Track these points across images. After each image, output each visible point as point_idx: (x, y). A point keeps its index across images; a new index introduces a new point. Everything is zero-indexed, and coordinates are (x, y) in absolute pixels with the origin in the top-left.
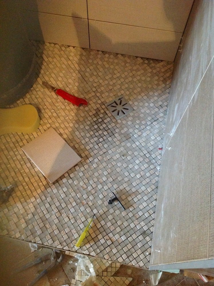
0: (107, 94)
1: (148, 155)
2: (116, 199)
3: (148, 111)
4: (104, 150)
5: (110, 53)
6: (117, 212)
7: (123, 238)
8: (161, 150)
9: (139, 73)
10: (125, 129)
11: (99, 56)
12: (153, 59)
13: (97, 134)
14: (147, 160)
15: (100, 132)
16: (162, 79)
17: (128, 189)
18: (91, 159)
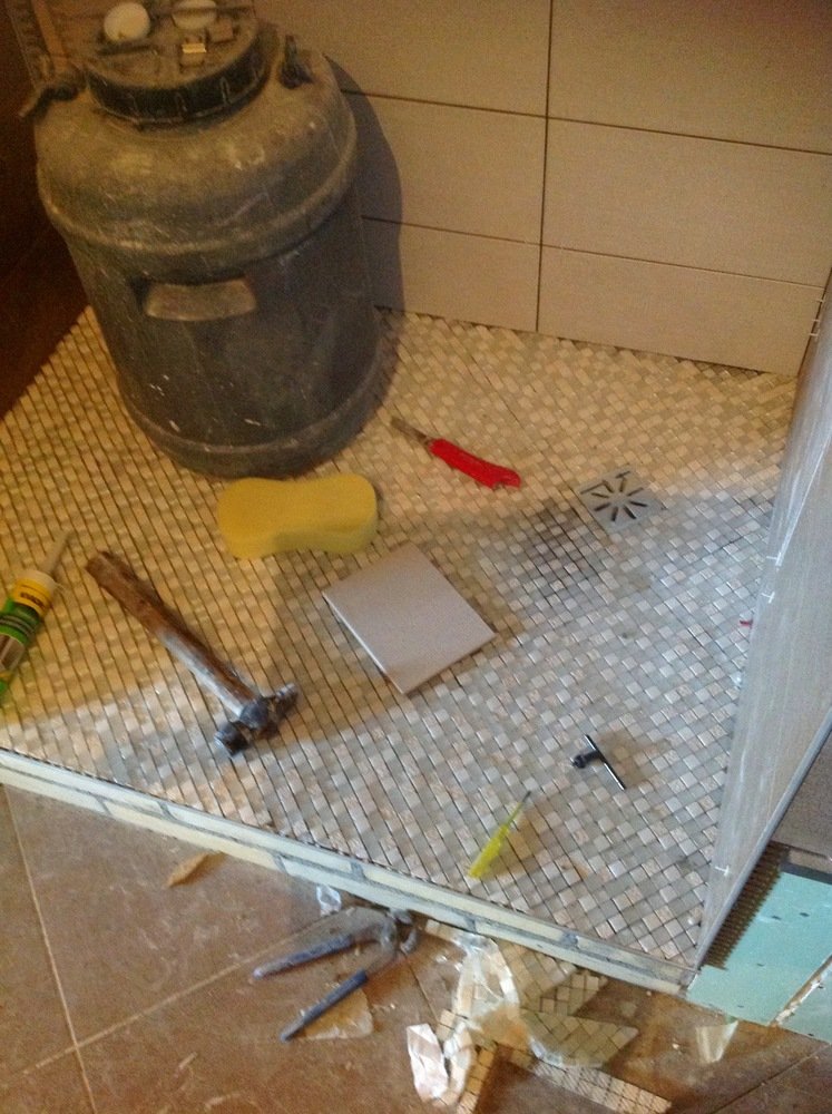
0: (581, 460)
1: (704, 640)
2: (596, 756)
3: (710, 514)
4: (565, 617)
5: (596, 347)
6: (600, 794)
7: (615, 870)
8: (746, 628)
9: (684, 404)
10: (635, 563)
11: (563, 354)
12: (730, 368)
13: (544, 569)
14: (700, 654)
15: (556, 565)
16: (757, 424)
17: (635, 731)
18: (522, 639)
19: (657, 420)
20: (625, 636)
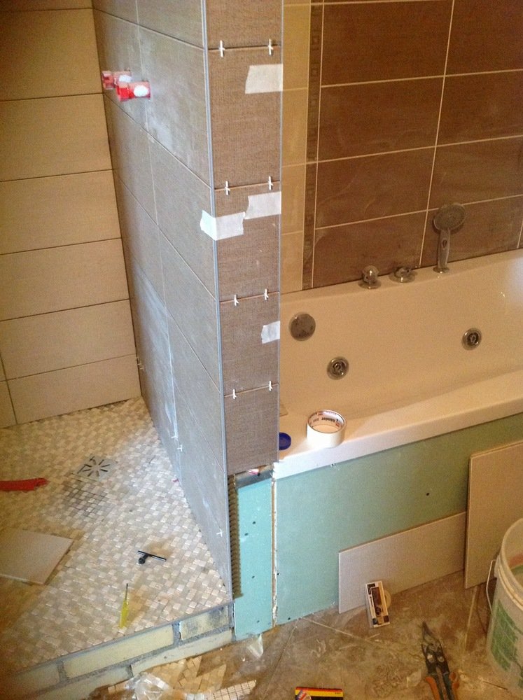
2: (147, 556)
8: (178, 482)
12: (113, 404)
15: (83, 503)
19: (94, 433)
20: (131, 511)
